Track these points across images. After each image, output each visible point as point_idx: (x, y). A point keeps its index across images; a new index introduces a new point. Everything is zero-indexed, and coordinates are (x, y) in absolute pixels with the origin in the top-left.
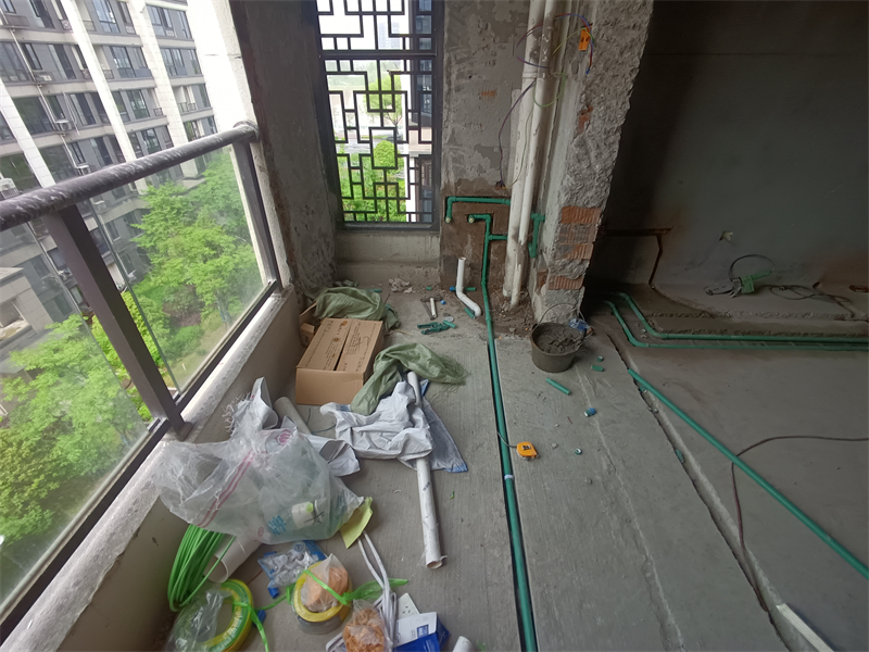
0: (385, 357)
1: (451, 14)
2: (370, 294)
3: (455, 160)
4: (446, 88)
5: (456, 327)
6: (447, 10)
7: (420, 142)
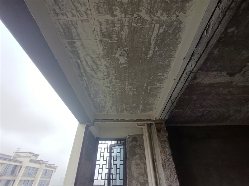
1: (128, 180)
6: (127, 179)
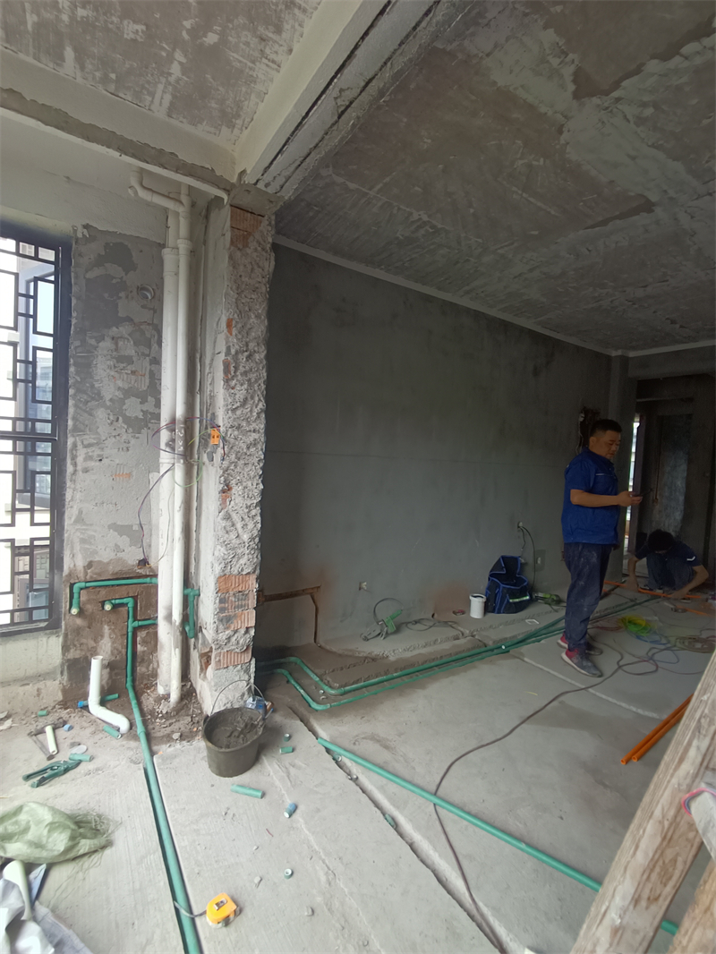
3: (83, 541)
4: (70, 469)
5: (92, 759)
7: (33, 524)
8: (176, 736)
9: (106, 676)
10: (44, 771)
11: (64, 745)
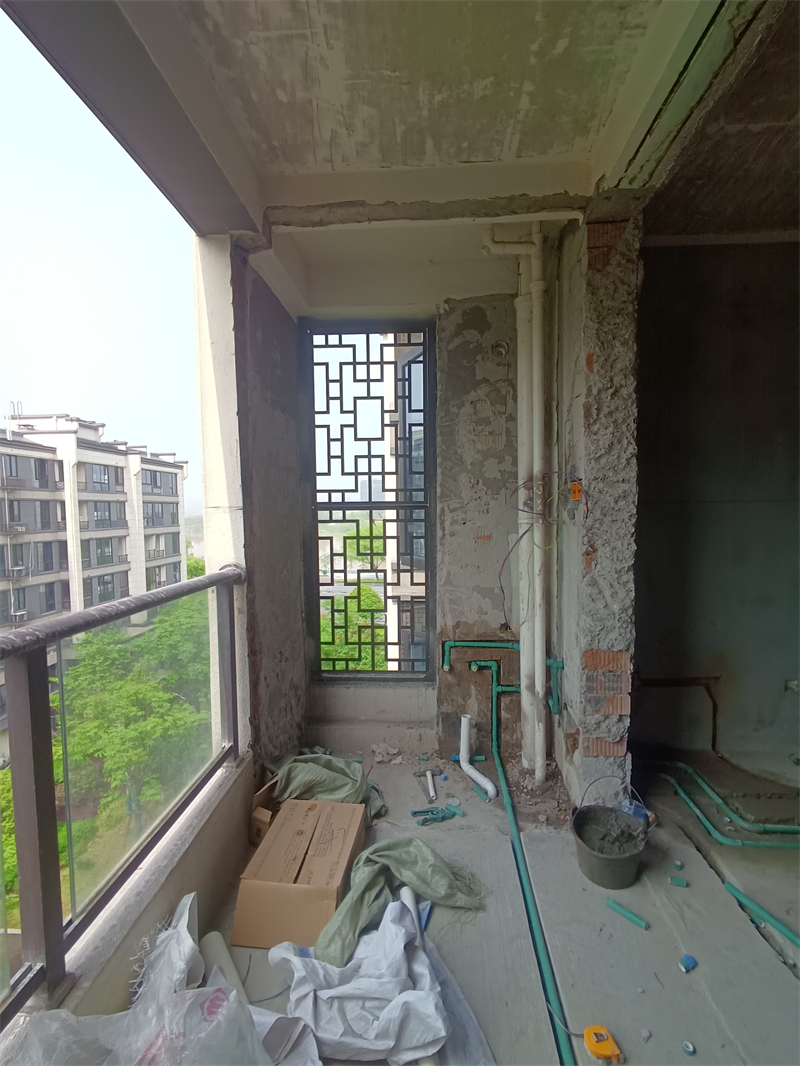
0: (368, 860)
1: (443, 473)
2: (348, 765)
3: (451, 601)
4: (439, 533)
5: (464, 815)
6: (439, 470)
7: (413, 584)
8: (542, 818)
9: (474, 736)
10: (426, 812)
11: (442, 794)
